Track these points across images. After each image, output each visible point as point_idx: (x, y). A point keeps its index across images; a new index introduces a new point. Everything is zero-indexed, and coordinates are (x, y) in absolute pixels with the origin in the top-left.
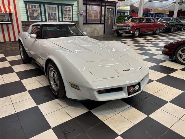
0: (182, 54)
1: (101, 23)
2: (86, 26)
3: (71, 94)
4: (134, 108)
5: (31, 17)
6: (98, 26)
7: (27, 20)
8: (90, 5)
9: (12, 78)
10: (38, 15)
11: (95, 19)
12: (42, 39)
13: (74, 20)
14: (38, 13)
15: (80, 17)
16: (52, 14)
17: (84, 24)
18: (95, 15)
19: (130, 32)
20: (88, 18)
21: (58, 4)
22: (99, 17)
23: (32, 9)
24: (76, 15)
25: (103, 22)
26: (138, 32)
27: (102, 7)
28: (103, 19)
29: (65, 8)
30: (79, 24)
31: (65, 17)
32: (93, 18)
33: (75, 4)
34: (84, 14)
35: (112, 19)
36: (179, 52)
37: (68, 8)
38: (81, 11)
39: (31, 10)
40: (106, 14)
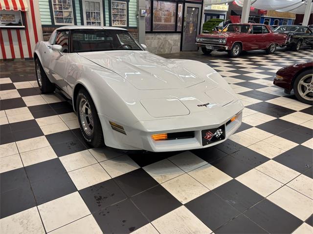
0: (306, 85)
1: (176, 32)
2: (150, 36)
3: (112, 140)
4: (213, 166)
5: (58, 18)
6: (171, 36)
7: (50, 24)
9: (22, 115)
10: (70, 15)
11: (166, 25)
12: (71, 52)
13: (130, 26)
14: (70, 12)
15: (140, 21)
16: (93, 14)
17: (146, 32)
18: (167, 18)
19: (225, 48)
20: (154, 23)
22: (173, 22)
23: (60, 5)
24: (134, 18)
25: (179, 30)
26: (238, 48)
27: (179, 5)
28: (179, 24)
29: (116, 4)
30: (138, 32)
31: (116, 20)
32: (163, 22)
34: (148, 15)
35: (195, 26)
36: (301, 82)
37: (121, 5)
38: (142, 11)
39: (57, 7)
40: (185, 16)
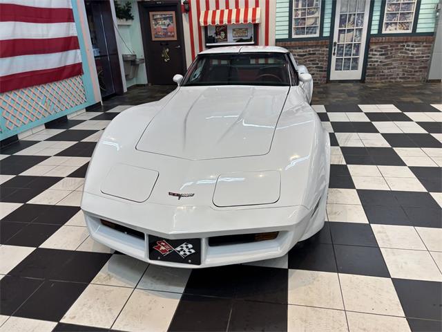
5: (297, 28)
7: (287, 37)
10: (315, 23)
13: (418, 31)
14: (316, 18)
16: (352, 17)
23: (304, 9)
24: (430, 16)
30: (433, 41)
31: (391, 24)
39: (300, 12)
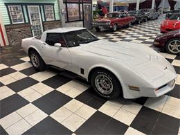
3: (128, 94)
4: (171, 97)
5: (14, 20)
6: (78, 23)
7: (10, 24)
8: (69, 3)
11: (75, 17)
13: (56, 19)
14: (21, 15)
15: (62, 17)
17: (66, 22)
18: (75, 13)
19: (110, 27)
20: (69, 16)
21: (40, 4)
22: (78, 15)
24: (58, 14)
25: (82, 19)
26: (116, 26)
27: (80, 5)
29: (47, 7)
30: (61, 22)
31: (48, 17)
33: (56, 3)
35: (89, 15)
37: (50, 8)
39: (13, 12)
40: (84, 10)
